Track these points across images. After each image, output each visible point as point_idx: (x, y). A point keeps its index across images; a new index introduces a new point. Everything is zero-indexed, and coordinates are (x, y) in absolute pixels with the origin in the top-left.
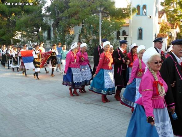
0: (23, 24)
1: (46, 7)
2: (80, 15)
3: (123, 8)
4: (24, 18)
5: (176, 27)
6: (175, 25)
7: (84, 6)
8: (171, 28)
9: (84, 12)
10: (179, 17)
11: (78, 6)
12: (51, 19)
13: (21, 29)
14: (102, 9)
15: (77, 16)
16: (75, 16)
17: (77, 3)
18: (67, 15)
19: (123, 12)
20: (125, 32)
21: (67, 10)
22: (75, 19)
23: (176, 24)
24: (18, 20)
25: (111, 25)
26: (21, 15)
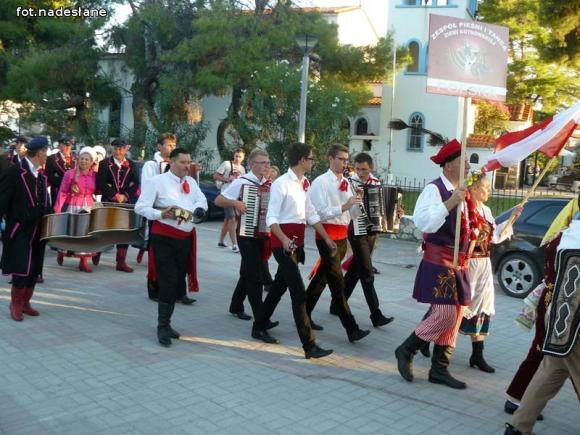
0: (32, 77)
1: (110, 27)
2: (230, 59)
3: (368, 47)
4: (36, 57)
5: (525, 116)
6: (522, 112)
7: (247, 33)
8: (511, 120)
9: (247, 52)
10: (529, 86)
11: (225, 30)
12: (127, 68)
13: (24, 96)
14: (311, 44)
15: (222, 61)
16: (215, 62)
17: (224, 20)
18: (187, 59)
19: (367, 61)
20: (366, 125)
21: (186, 40)
22: (214, 73)
23: (523, 107)
24: (14, 62)
25: (337, 99)
26: (27, 46)
